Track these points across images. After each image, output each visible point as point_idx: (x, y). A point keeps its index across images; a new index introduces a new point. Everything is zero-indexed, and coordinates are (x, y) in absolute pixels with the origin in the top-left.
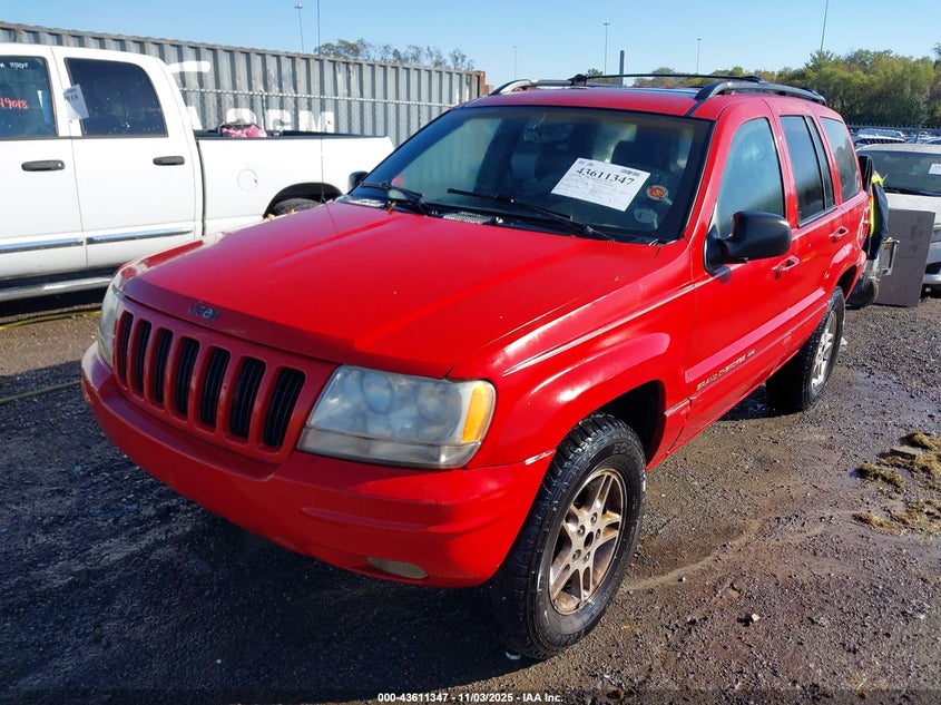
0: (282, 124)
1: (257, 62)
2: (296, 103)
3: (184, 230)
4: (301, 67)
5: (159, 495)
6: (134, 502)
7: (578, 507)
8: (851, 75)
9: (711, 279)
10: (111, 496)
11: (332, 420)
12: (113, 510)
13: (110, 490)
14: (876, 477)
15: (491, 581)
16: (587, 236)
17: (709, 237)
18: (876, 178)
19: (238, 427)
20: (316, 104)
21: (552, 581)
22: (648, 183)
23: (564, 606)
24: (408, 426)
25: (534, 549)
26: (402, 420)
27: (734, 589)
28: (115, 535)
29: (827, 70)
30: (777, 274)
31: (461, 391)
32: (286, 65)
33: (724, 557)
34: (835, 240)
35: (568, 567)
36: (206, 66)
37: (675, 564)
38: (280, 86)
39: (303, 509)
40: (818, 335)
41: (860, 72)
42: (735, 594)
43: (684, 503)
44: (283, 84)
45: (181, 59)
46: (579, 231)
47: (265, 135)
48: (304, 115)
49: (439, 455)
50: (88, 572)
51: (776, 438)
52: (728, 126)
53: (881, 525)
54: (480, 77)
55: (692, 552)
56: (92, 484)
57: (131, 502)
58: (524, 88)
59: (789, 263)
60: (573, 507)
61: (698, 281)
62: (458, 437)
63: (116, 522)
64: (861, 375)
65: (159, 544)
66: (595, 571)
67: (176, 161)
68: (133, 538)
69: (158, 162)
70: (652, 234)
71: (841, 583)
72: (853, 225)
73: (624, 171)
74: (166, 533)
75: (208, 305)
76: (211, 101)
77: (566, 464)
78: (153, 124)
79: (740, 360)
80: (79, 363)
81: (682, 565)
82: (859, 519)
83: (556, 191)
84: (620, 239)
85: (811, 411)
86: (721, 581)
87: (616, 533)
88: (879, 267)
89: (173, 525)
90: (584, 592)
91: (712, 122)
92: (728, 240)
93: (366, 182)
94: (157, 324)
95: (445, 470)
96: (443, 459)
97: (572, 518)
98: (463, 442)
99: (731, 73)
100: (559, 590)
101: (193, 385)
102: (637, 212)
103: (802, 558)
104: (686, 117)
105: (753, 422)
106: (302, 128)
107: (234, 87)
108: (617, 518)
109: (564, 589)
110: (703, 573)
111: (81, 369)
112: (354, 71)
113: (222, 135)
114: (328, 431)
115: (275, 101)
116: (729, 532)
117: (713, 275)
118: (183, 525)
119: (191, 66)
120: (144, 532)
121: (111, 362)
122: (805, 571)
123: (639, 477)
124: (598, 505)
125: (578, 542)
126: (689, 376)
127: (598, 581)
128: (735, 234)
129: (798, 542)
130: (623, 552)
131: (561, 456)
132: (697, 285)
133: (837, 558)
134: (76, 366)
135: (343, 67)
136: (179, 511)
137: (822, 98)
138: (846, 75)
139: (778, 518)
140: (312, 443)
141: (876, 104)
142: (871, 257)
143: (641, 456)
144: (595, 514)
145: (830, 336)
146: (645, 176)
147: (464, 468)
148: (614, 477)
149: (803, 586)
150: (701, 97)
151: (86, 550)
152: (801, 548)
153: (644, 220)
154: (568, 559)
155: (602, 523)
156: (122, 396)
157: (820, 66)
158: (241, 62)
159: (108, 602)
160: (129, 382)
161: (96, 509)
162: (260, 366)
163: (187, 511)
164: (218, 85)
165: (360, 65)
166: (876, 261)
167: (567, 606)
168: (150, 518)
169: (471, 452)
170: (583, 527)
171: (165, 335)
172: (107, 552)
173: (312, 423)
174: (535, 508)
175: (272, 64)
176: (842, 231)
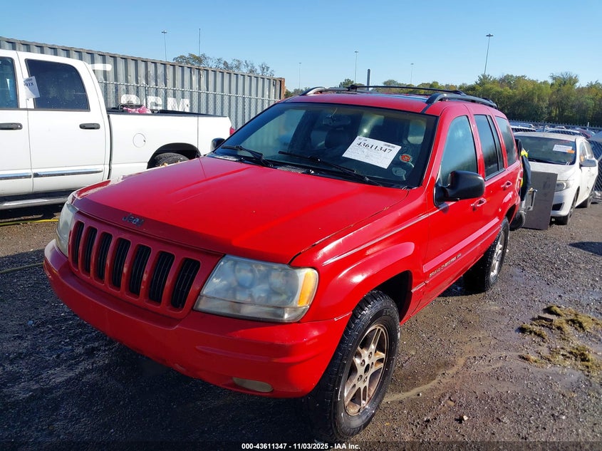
0: (156, 105)
1: (142, 66)
2: (166, 93)
3: (98, 170)
4: (170, 70)
5: (86, 340)
6: (70, 344)
7: (362, 348)
8: (502, 90)
9: (438, 210)
10: (54, 340)
11: (217, 291)
12: (55, 349)
13: (52, 336)
14: (531, 332)
15: (309, 394)
16: (365, 182)
17: (437, 185)
18: (524, 153)
19: (155, 295)
20: (179, 94)
21: (346, 394)
22: (400, 153)
23: (352, 410)
24: (263, 295)
25: (337, 374)
26: (259, 291)
27: (451, 400)
28: (58, 366)
29: (488, 86)
30: (474, 208)
31: (298, 275)
32: (161, 69)
33: (444, 381)
34: (504, 189)
35: (354, 386)
36: (109, 67)
37: (414, 386)
38: (156, 81)
39: (197, 347)
40: (495, 246)
41: (508, 88)
42: (452, 404)
43: (418, 348)
44: (158, 80)
45: (93, 62)
46: (359, 179)
47: (150, 112)
48: (171, 101)
49: (284, 314)
50: (42, 389)
51: (470, 308)
52: (446, 121)
53: (536, 362)
54: (281, 82)
55: (424, 377)
56: (41, 332)
57: (67, 344)
58: (321, 92)
59: (480, 202)
60: (359, 348)
61: (430, 212)
62: (295, 303)
63: (58, 357)
64: (518, 271)
65: (87, 371)
66: (369, 389)
67: (94, 127)
68: (70, 368)
69: (83, 127)
70: (403, 183)
71: (515, 397)
72: (514, 180)
73: (386, 145)
74: (92, 365)
75: (136, 216)
76: (111, 89)
77: (357, 321)
78: (81, 103)
79: (453, 260)
80: (42, 251)
81: (419, 385)
82: (522, 358)
83: (345, 155)
84: (385, 185)
85: (490, 292)
86: (443, 395)
87: (382, 365)
88: (526, 206)
89: (97, 359)
90: (363, 402)
91: (437, 117)
92: (448, 187)
93: (225, 145)
94: (100, 229)
95: (287, 323)
96: (286, 316)
97: (359, 355)
98: (299, 306)
99: (431, 86)
100: (349, 400)
101: (125, 270)
102: (394, 169)
103: (491, 381)
104: (422, 114)
105: (455, 298)
106: (169, 108)
107: (127, 81)
108: (383, 355)
109: (351, 400)
110: (432, 390)
111: (43, 255)
112: (203, 74)
113: (123, 111)
114: (214, 298)
115: (152, 91)
116: (447, 365)
117: (439, 208)
118: (102, 359)
119: (99, 66)
120: (77, 364)
121: (67, 254)
122: (493, 390)
123: (396, 330)
124: (373, 347)
125: (361, 370)
126: (426, 268)
127: (371, 394)
128: (452, 183)
129: (487, 372)
130: (385, 378)
131: (354, 316)
132: (430, 214)
133: (511, 382)
134: (40, 253)
135: (196, 71)
136: (99, 350)
137: (495, 105)
138: (500, 89)
139: (475, 357)
140: (203, 305)
141: (517, 108)
142: (522, 200)
143: (397, 317)
144: (371, 353)
145: (501, 246)
146: (398, 148)
147: (299, 322)
148: (382, 330)
149: (492, 399)
150: (430, 102)
151: (40, 375)
152: (489, 376)
153: (398, 174)
154: (355, 381)
155: (375, 358)
156: (73, 274)
157: (484, 84)
158: (132, 65)
159: (56, 408)
160: (79, 266)
161: (44, 349)
162: (171, 257)
163: (105, 351)
164: (116, 79)
165: (207, 71)
166: (524, 202)
167: (353, 410)
168: (81, 355)
169: (303, 312)
170: (364, 361)
171: (106, 238)
172: (54, 377)
173: (204, 293)
174: (339, 348)
175: (151, 68)
176: (508, 184)
